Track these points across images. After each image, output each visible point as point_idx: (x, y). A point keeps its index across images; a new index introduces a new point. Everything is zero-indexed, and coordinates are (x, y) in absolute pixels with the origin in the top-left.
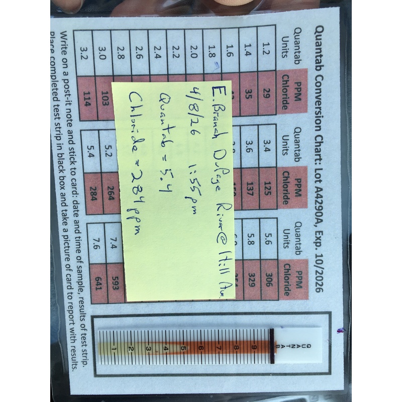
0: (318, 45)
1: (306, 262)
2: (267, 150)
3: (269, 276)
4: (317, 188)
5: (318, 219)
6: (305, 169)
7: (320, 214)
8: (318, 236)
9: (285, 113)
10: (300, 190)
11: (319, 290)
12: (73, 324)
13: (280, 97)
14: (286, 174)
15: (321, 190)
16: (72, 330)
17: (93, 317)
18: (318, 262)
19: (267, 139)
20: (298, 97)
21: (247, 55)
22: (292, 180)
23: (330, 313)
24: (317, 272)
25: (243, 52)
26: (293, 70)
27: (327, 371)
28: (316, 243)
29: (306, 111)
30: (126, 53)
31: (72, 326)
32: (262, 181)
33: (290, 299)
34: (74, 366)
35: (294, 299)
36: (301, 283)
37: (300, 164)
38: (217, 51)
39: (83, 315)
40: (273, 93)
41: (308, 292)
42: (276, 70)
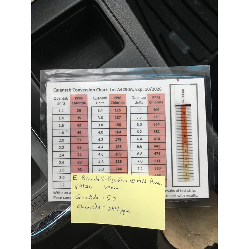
0: (61, 90)
1: (148, 95)
2: (102, 110)
3: (155, 110)
4: (118, 90)
5: (131, 90)
6: (110, 95)
7: (129, 89)
8: (138, 90)
9: (87, 103)
10: (119, 97)
11: (160, 89)
12: (176, 195)
13: (81, 105)
14: (112, 103)
15: (119, 88)
16: (179, 196)
17: (173, 186)
18: (149, 90)
19: (98, 111)
20: (81, 98)
21: (63, 119)
22: (114, 100)
23: (170, 85)
24: (153, 90)
25: (62, 120)
26: (70, 100)
27: (196, 85)
28: (141, 90)
29: (87, 95)
30: (62, 168)
31: (177, 196)
32: (115, 112)
33: (164, 101)
34: (195, 196)
35: (164, 99)
36: (157, 97)
37: (108, 97)
38: (61, 131)
39: (172, 191)
40: (79, 108)
41: (161, 94)
42: (70, 107)
